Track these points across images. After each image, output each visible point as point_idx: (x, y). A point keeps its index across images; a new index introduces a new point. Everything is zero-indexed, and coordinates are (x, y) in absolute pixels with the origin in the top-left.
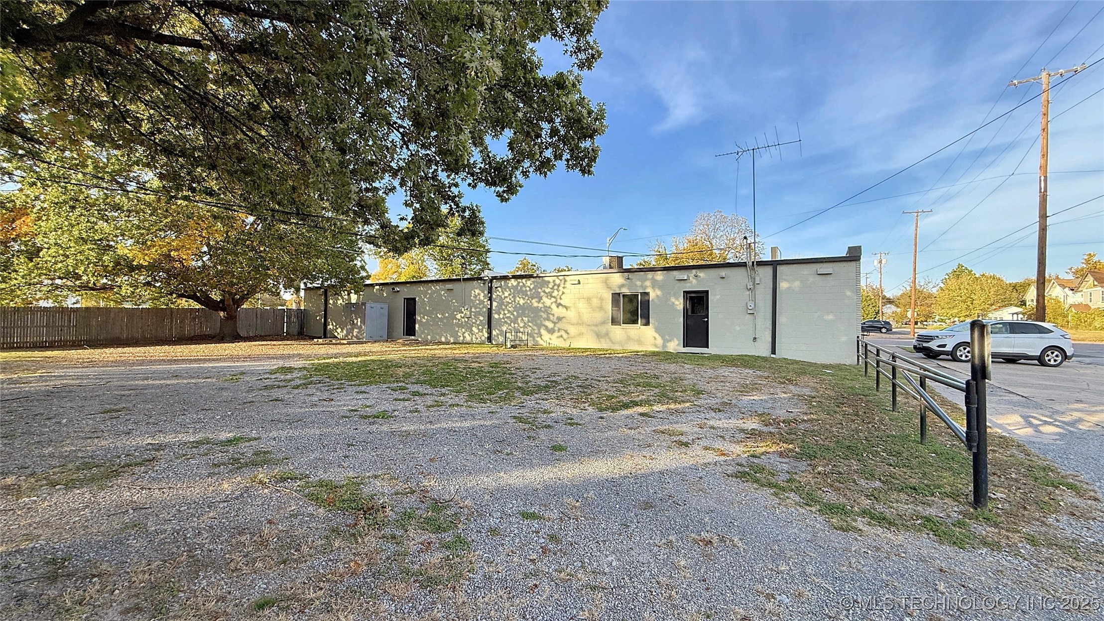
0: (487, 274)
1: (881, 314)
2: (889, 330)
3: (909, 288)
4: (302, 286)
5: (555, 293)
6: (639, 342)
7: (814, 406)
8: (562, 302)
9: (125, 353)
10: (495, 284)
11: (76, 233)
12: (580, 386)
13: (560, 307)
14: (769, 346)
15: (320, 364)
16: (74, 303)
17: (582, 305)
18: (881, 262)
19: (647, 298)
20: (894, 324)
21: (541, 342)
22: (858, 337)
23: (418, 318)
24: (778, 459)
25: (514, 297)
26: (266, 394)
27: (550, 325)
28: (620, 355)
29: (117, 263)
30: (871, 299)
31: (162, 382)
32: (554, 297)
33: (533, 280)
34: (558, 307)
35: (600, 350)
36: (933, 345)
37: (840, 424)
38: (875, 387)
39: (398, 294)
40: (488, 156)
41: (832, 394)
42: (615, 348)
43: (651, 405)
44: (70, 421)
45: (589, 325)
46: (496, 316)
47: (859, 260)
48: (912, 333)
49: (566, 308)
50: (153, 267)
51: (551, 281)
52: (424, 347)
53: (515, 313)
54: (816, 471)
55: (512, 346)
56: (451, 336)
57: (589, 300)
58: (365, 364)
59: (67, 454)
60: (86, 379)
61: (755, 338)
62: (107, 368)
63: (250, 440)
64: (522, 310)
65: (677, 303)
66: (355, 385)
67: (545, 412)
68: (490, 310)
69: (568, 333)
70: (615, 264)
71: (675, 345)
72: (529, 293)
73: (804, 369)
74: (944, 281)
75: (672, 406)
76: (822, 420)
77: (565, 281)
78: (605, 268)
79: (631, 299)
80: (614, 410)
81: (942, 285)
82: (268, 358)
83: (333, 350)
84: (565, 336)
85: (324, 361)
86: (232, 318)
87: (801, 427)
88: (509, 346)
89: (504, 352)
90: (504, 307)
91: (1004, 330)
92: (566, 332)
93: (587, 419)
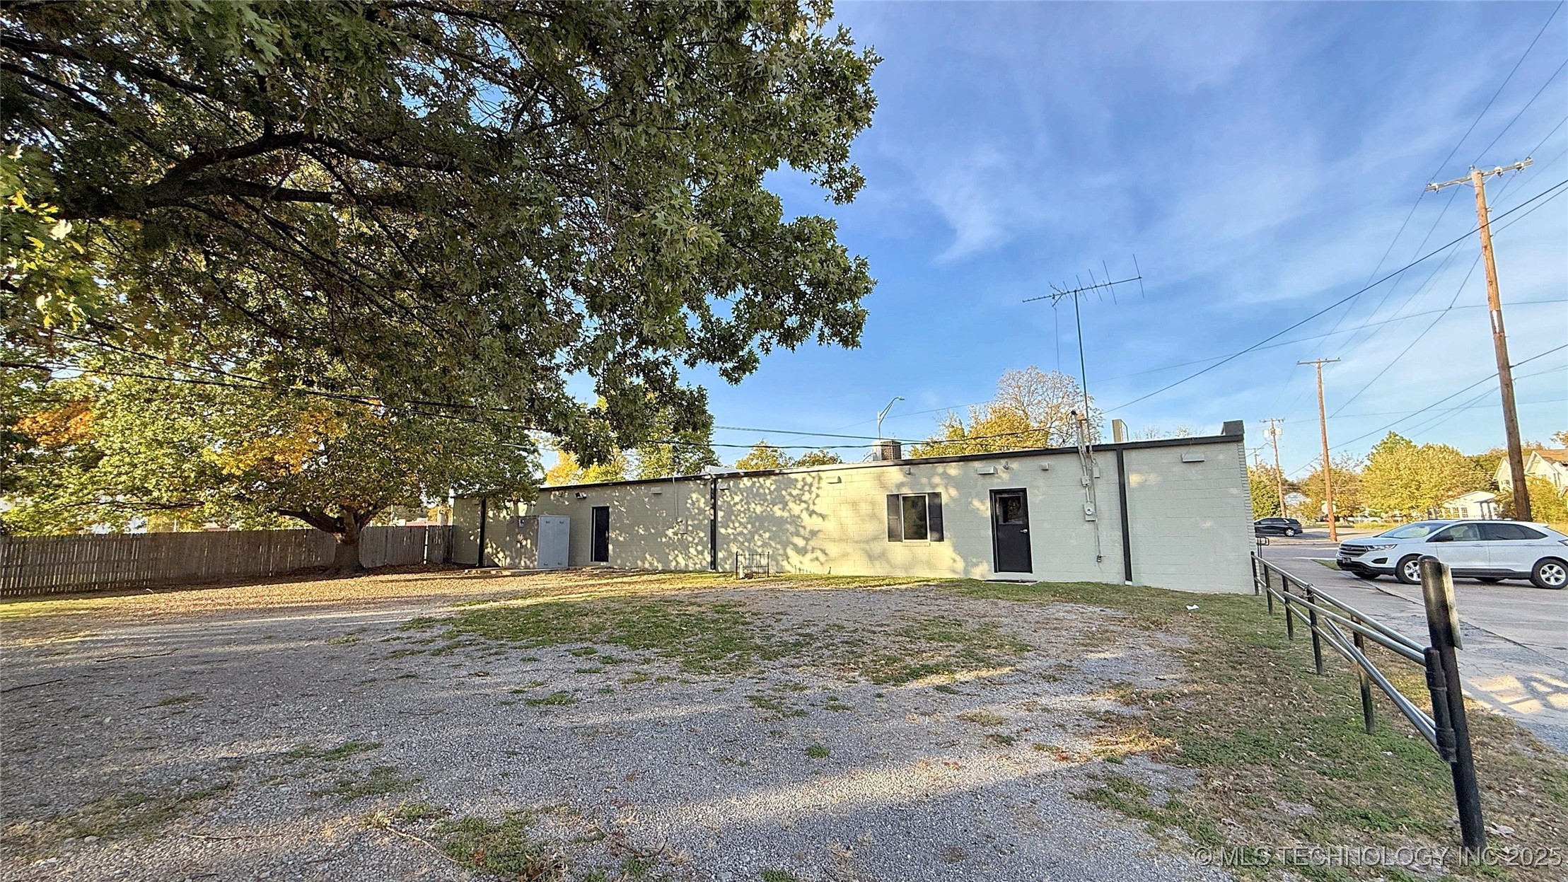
0: (709, 470)
1: (1282, 508)
2: (1298, 532)
3: (1319, 469)
4: (452, 493)
5: (806, 497)
6: (930, 564)
7: (1196, 668)
8: (816, 509)
9: (201, 599)
10: (721, 484)
11: (149, 434)
12: (847, 643)
13: (814, 516)
14: (1120, 567)
15: (473, 612)
16: (139, 527)
17: (846, 513)
18: (1273, 432)
19: (937, 501)
20: (1303, 522)
21: (788, 567)
22: (1252, 553)
23: (612, 535)
24: (1150, 765)
25: (748, 503)
26: (393, 666)
27: (800, 542)
28: (904, 587)
29: (201, 473)
30: (1265, 487)
31: (249, 648)
32: (805, 502)
33: (773, 478)
34: (810, 516)
35: (874, 578)
36: (1367, 559)
37: (1240, 699)
38: (1286, 632)
39: (583, 501)
40: (710, 321)
41: (1222, 646)
42: (893, 575)
43: (953, 672)
44: (116, 720)
45: (856, 542)
46: (723, 531)
47: (1242, 440)
48: (1333, 536)
49: (823, 517)
50: (249, 477)
51: (800, 479)
52: (620, 580)
53: (749, 526)
54: (1210, 787)
55: (747, 576)
56: (658, 562)
57: (854, 504)
58: (535, 611)
59: (105, 778)
60: (144, 645)
61: (1099, 557)
62: (175, 626)
63: (368, 748)
64: (760, 522)
65: (982, 508)
66: (520, 648)
67: (796, 687)
68: (714, 523)
69: (826, 554)
70: (889, 452)
71: (984, 570)
72: (769, 497)
73: (1175, 602)
74: (1371, 457)
75: (984, 673)
76: (1211, 694)
77: (820, 478)
78: (875, 459)
79: (914, 502)
80: (899, 681)
81: (1369, 463)
82: (400, 602)
83: (492, 586)
84: (822, 558)
85: (477, 607)
86: (351, 542)
87: (1180, 705)
88: (741, 575)
89: (734, 585)
90: (733, 518)
91: (1471, 533)
92: (823, 551)
93: (858, 698)
